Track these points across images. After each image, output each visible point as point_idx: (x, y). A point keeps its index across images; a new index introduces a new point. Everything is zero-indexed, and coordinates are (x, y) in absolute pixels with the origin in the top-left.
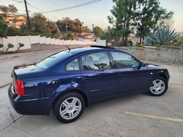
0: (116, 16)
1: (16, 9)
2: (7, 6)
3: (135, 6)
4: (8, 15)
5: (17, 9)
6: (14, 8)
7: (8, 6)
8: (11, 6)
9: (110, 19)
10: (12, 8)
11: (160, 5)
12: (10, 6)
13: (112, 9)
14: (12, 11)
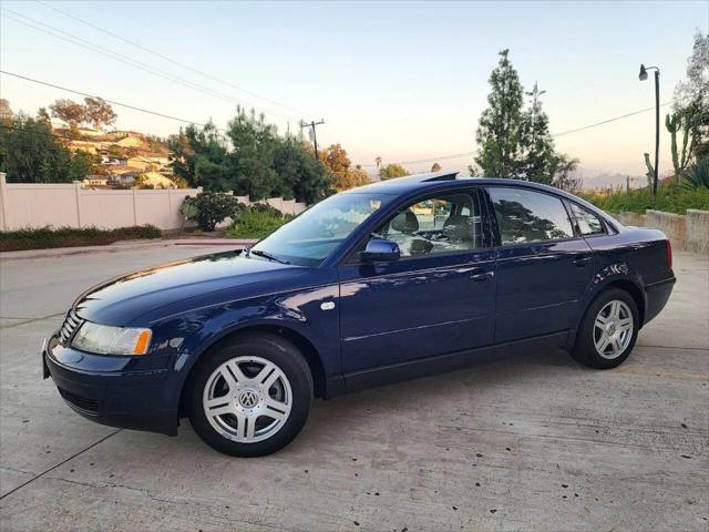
0: (483, 166)
1: (110, 112)
2: (80, 101)
3: (514, 151)
4: (83, 132)
5: (115, 112)
6: (103, 109)
7: (84, 103)
8: (95, 103)
9: (472, 170)
10: (98, 110)
11: (555, 149)
12: (89, 101)
13: (477, 156)
14: (96, 120)
